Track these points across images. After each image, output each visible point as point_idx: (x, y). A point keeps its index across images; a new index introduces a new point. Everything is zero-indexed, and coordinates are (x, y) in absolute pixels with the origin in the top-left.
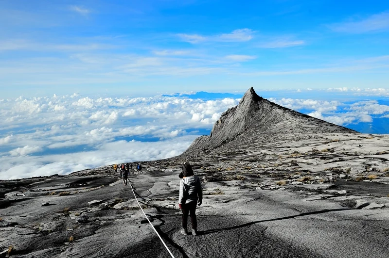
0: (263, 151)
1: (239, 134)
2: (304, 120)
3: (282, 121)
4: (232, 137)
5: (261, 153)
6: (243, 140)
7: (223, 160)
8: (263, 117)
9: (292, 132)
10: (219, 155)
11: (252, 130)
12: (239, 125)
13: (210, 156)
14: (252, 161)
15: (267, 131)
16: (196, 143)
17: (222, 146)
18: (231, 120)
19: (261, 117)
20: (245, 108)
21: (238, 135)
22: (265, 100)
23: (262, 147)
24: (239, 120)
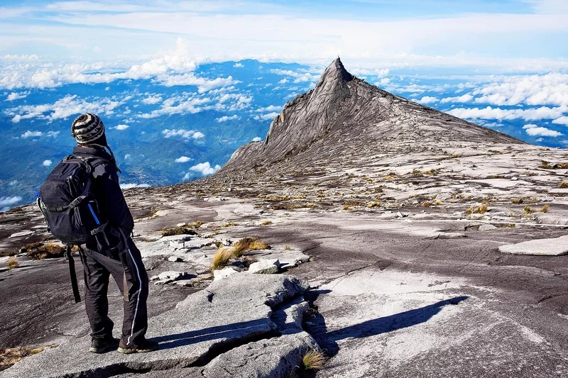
0: (350, 171)
1: (316, 140)
2: (422, 118)
3: (387, 118)
4: (304, 146)
5: (347, 174)
6: (321, 151)
7: (290, 184)
8: (356, 110)
9: (402, 139)
10: (282, 176)
11: (337, 133)
12: (316, 124)
13: (267, 178)
14: (330, 186)
15: (362, 136)
16: (241, 155)
17: (286, 160)
18: (301, 114)
19: (353, 111)
20: (327, 95)
21: (312, 142)
22: (359, 80)
23: (351, 163)
24: (315, 116)
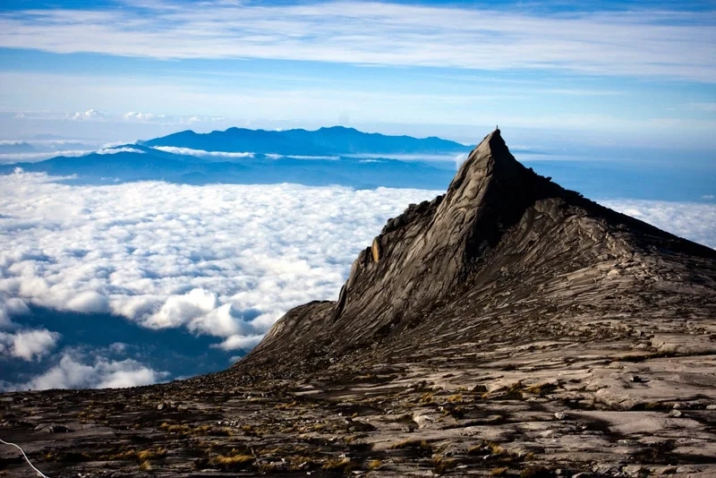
1: (441, 305)
3: (592, 263)
4: (414, 315)
8: (531, 243)
12: (443, 268)
15: (532, 300)
16: (287, 330)
17: (375, 345)
18: (418, 247)
19: (523, 245)
20: (468, 207)
21: (434, 307)
22: (541, 179)
24: (442, 252)
